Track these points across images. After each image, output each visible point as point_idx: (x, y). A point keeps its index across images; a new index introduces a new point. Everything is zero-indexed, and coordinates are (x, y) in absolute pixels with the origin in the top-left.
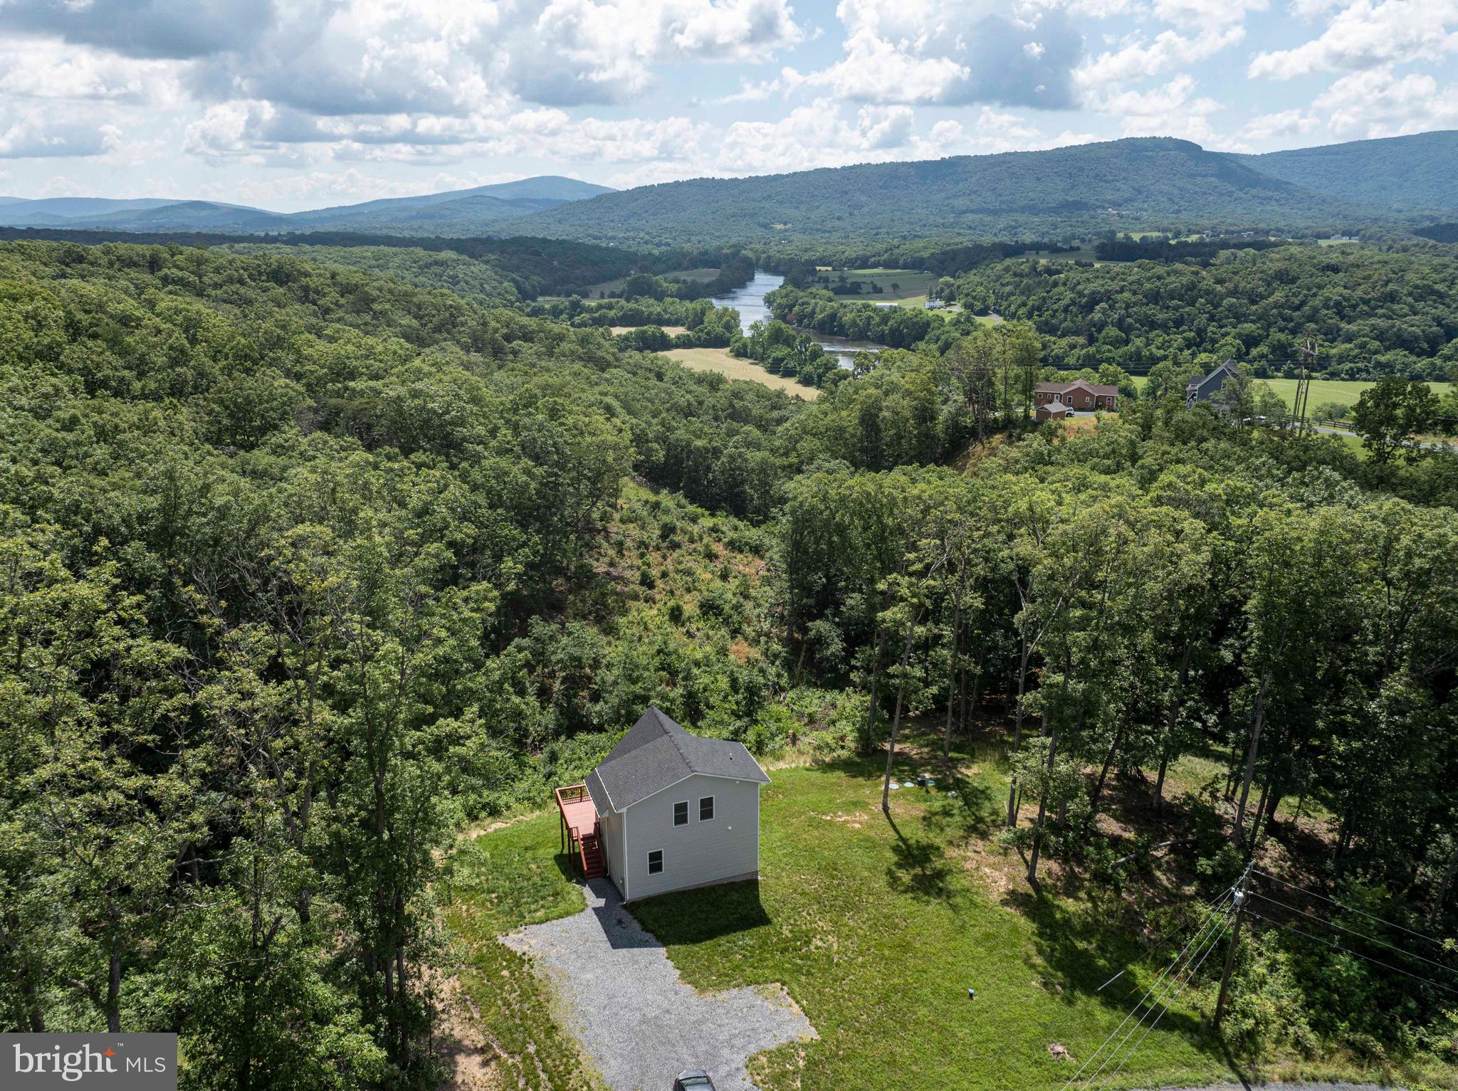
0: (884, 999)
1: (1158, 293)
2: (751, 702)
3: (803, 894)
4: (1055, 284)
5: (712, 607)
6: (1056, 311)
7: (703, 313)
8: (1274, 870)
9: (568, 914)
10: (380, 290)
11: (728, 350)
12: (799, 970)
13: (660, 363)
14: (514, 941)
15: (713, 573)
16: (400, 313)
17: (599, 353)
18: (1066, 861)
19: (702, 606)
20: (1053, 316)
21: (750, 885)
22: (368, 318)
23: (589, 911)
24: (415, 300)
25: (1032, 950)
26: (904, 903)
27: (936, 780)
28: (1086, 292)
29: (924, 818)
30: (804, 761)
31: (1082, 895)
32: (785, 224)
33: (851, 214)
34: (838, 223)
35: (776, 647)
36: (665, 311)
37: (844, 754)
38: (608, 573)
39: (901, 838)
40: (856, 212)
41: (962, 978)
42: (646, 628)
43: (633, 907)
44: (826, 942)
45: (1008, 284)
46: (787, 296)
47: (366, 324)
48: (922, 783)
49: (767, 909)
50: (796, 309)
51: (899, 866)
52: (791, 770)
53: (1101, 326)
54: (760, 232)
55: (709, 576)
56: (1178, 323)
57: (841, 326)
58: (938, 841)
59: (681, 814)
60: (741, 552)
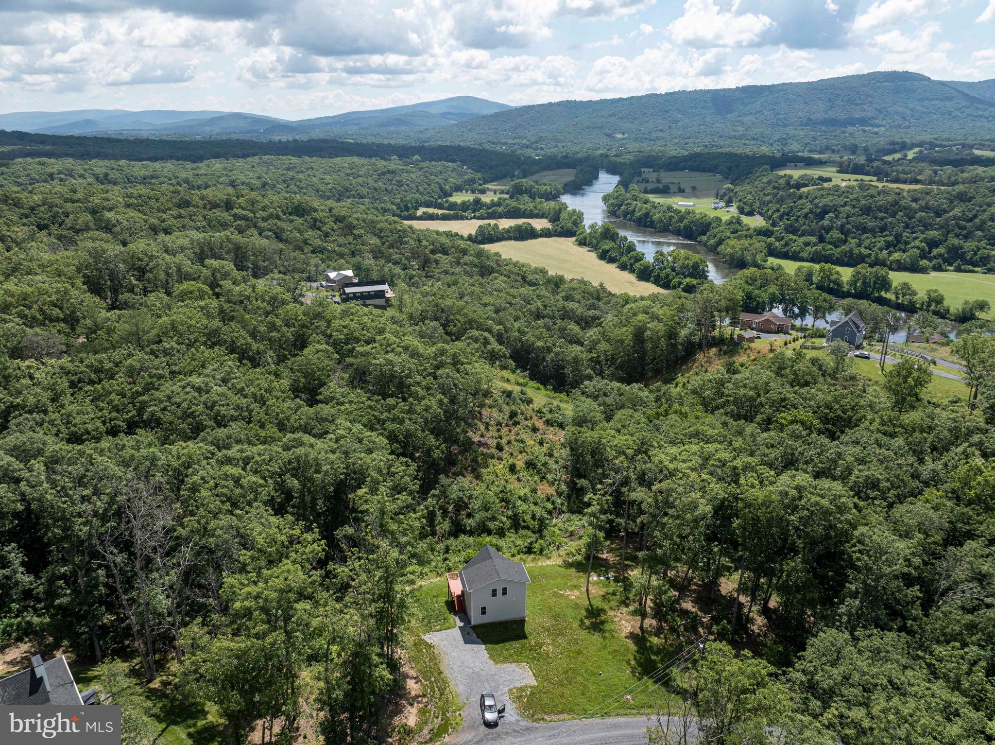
0: (566, 672)
1: (870, 207)
2: (540, 525)
3: (543, 627)
4: (800, 197)
5: (531, 464)
6: (799, 217)
7: (560, 211)
8: (757, 631)
9: (449, 628)
10: (358, 219)
11: (574, 239)
12: (534, 658)
13: (524, 269)
14: (428, 638)
15: (535, 441)
16: (369, 236)
17: (488, 263)
18: (660, 621)
19: (526, 463)
20: (797, 221)
21: (522, 622)
22: (350, 239)
23: (457, 628)
24: (378, 226)
25: (632, 658)
26: (584, 634)
27: (615, 577)
28: (820, 205)
29: (603, 596)
30: (559, 562)
31: (662, 636)
32: (623, 134)
33: (670, 127)
34: (660, 134)
35: (564, 487)
36: (535, 207)
37: (579, 558)
38: (480, 442)
39: (591, 605)
40: (673, 125)
41: (599, 667)
42: (497, 476)
43: (474, 628)
44: (548, 648)
45: (768, 194)
46: (617, 198)
47: (350, 243)
48: (608, 578)
49: (527, 632)
50: (623, 207)
51: (586, 617)
52: (553, 566)
53: (828, 230)
54: (605, 140)
55: (532, 443)
56: (883, 229)
57: (652, 222)
58: (606, 607)
59: (494, 593)
60: (552, 426)
